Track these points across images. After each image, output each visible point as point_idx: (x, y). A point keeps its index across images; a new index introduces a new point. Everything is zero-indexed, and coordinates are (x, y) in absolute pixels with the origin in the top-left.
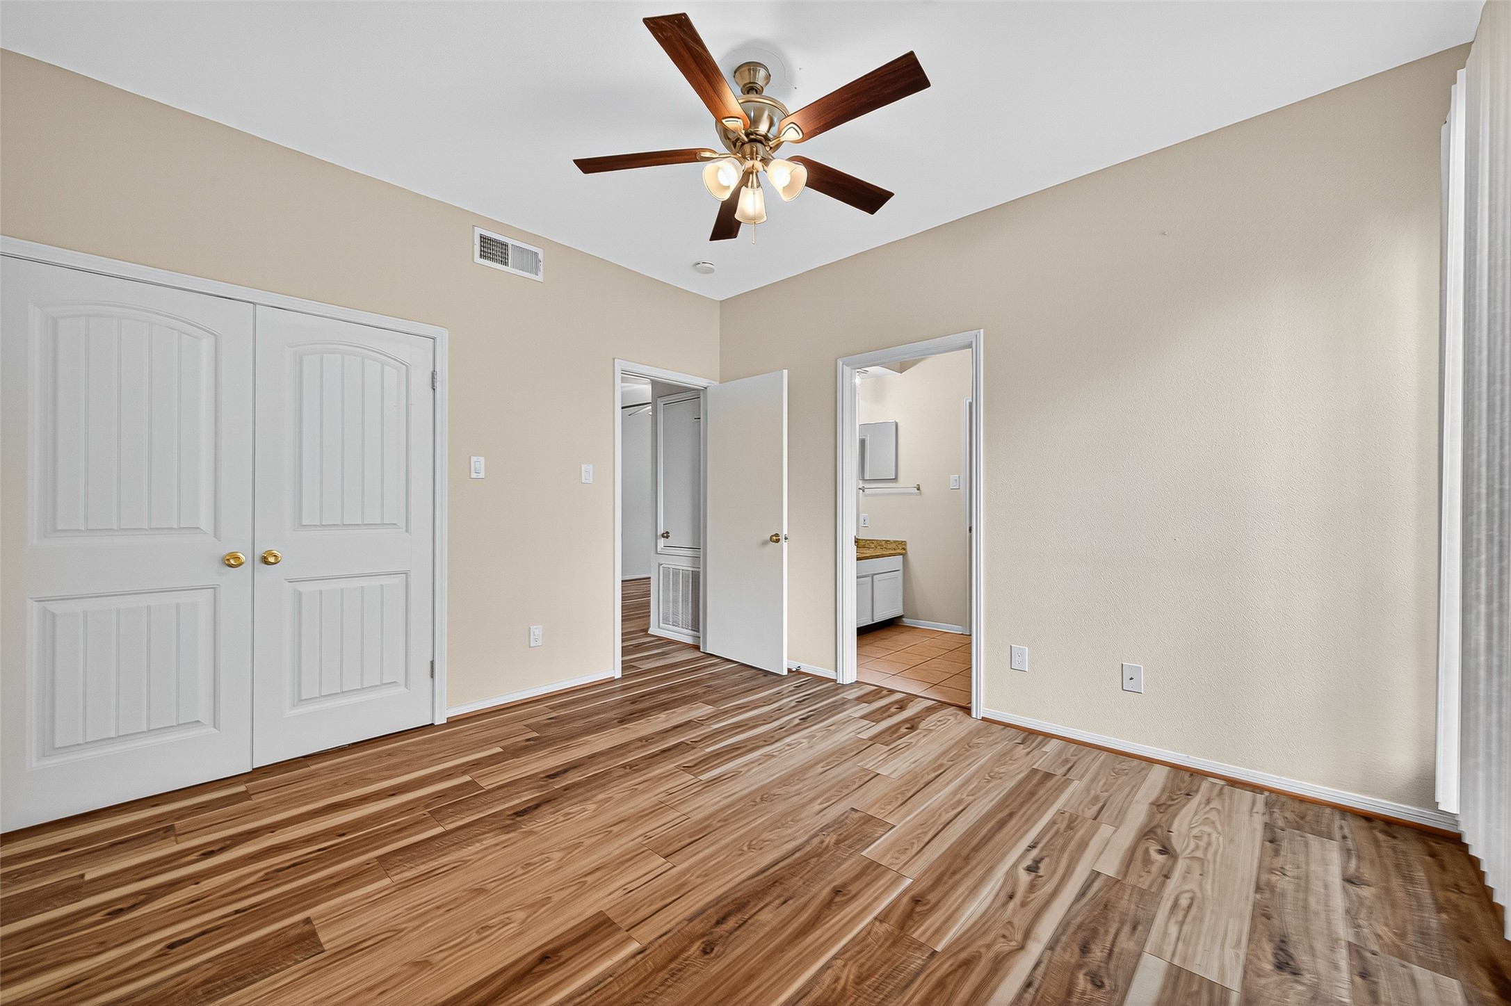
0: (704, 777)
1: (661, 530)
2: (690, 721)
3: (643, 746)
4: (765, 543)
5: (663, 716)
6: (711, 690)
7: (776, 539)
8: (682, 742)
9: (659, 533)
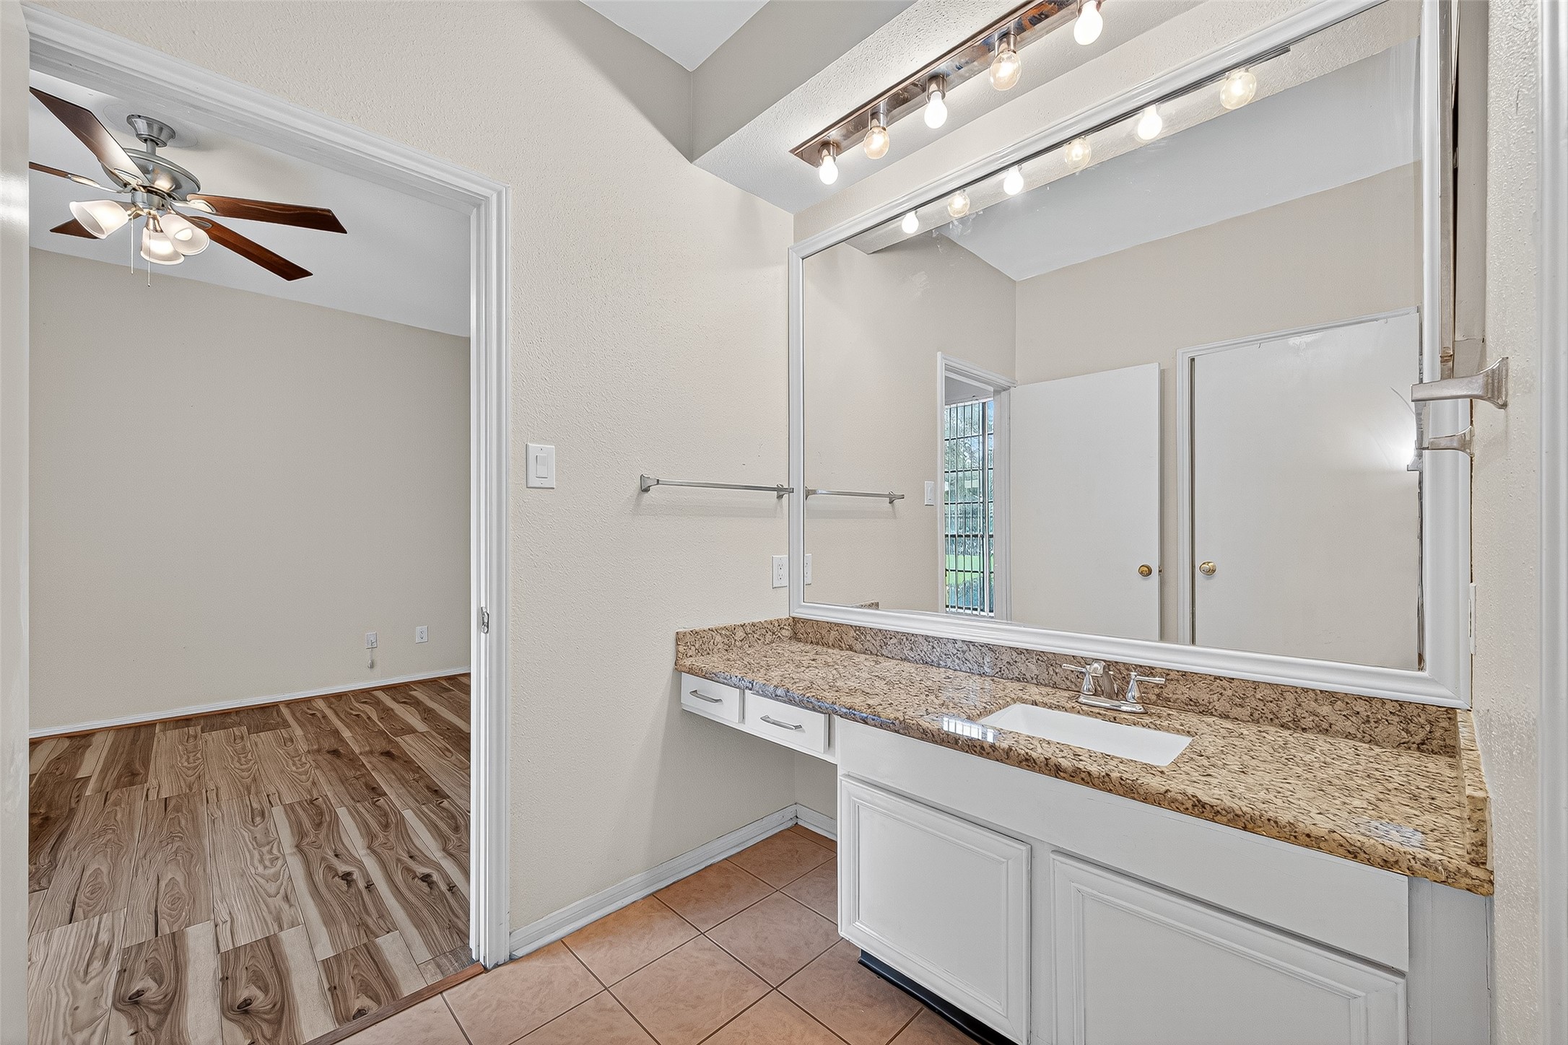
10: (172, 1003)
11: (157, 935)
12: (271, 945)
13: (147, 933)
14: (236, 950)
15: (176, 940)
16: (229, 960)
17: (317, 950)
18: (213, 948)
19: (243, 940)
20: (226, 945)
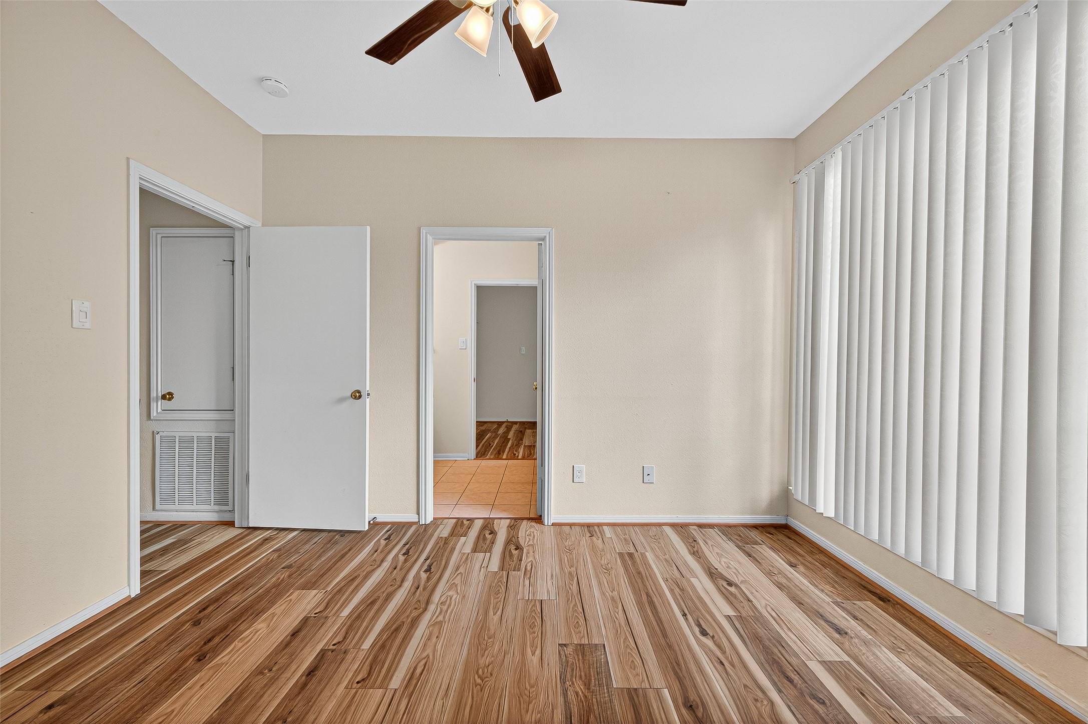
0: (396, 682)
1: (158, 390)
2: (306, 620)
3: (272, 681)
4: (342, 400)
5: (260, 625)
6: (295, 570)
7: (357, 395)
8: (322, 650)
9: (153, 394)
10: (508, 542)
11: (508, 572)
12: (475, 550)
13: (512, 573)
14: (486, 552)
15: (502, 568)
16: (489, 550)
17: (464, 541)
18: (492, 555)
19: (482, 555)
20: (488, 554)
